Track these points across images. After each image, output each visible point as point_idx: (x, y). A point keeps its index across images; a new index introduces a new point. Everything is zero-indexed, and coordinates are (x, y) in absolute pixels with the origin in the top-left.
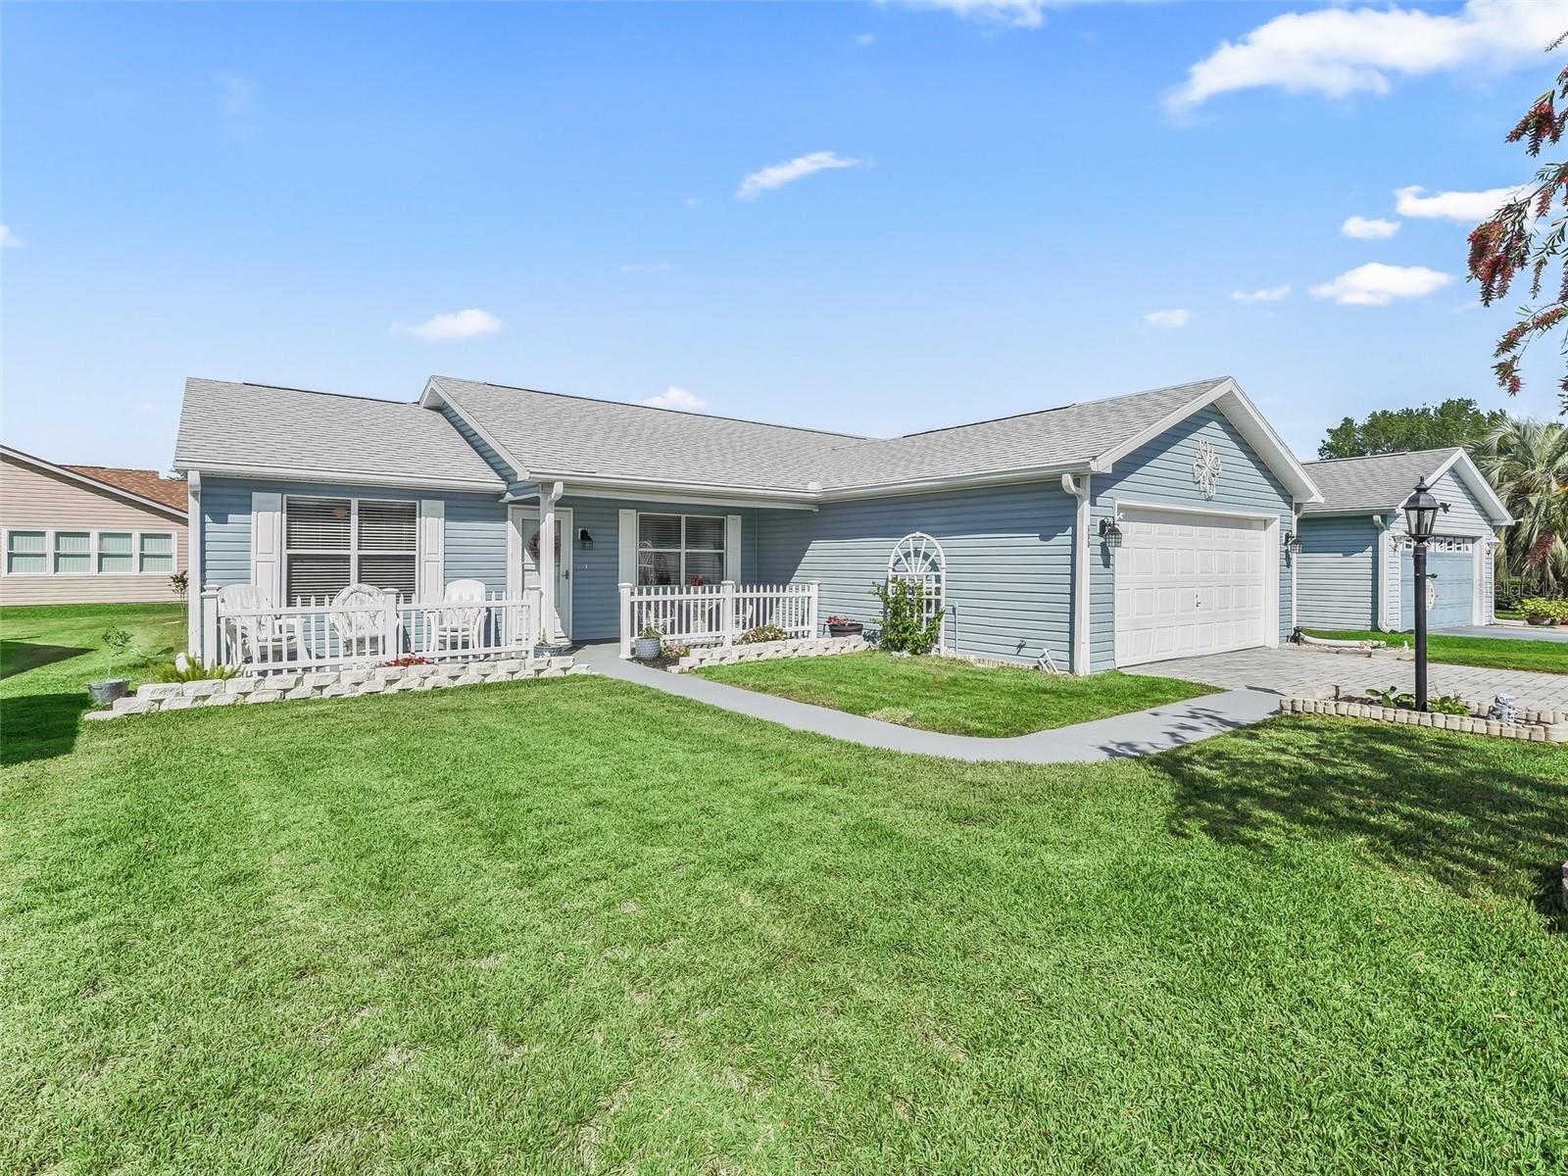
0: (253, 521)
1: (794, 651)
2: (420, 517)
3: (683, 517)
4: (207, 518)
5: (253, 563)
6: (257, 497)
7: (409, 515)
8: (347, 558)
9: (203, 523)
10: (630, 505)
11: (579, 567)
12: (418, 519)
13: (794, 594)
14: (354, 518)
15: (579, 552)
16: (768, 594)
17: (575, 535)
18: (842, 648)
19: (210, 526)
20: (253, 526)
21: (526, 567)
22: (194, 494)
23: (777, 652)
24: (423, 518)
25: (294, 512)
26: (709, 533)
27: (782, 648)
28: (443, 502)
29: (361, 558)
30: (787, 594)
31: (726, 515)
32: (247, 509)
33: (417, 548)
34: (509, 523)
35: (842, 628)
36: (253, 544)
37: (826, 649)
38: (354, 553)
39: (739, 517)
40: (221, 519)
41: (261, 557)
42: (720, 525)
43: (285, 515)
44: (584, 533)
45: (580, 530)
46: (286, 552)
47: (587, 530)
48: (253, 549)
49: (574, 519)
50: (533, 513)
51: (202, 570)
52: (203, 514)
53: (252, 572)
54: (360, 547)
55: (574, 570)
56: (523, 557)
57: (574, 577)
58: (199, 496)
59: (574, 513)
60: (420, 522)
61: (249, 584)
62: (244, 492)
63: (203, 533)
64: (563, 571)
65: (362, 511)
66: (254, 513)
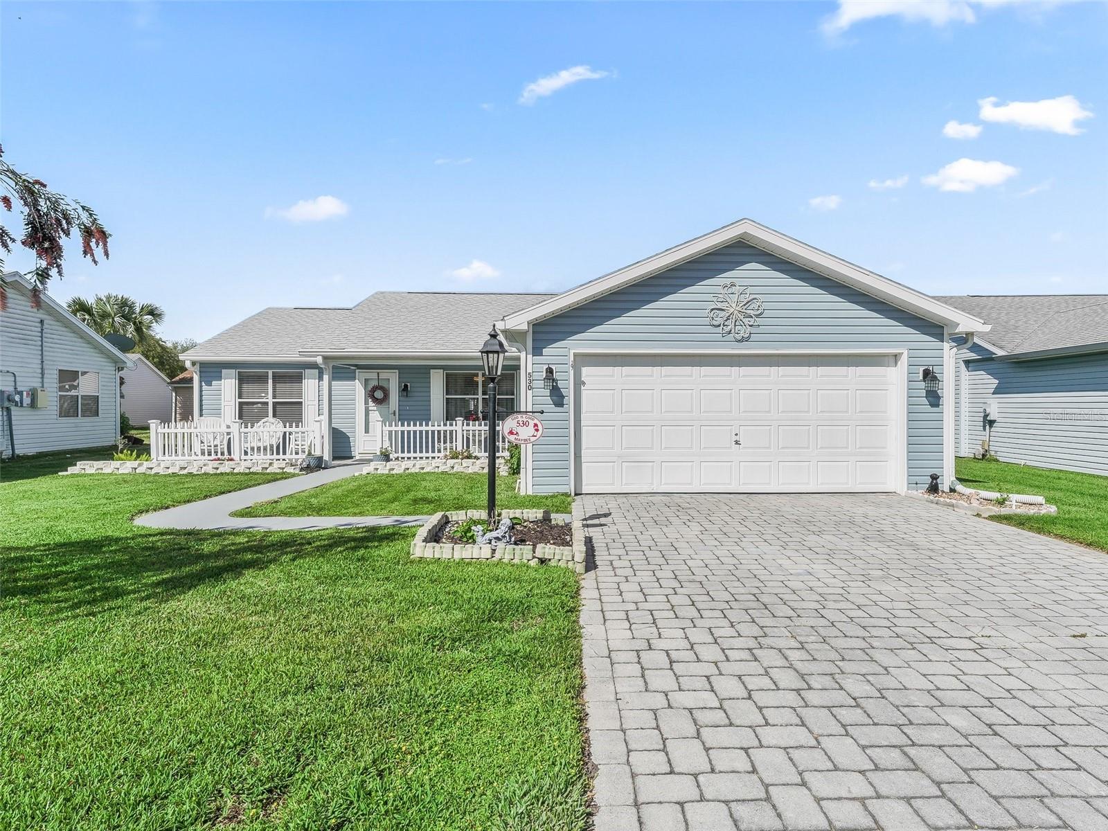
0: (222, 384)
2: (304, 380)
4: (204, 384)
5: (223, 406)
6: (224, 372)
7: (298, 379)
8: (267, 403)
9: (201, 386)
11: (402, 408)
14: (270, 381)
15: (401, 398)
17: (400, 387)
19: (205, 387)
20: (222, 387)
21: (370, 408)
22: (196, 373)
24: (306, 380)
25: (242, 380)
26: (504, 384)
28: (317, 370)
29: (275, 404)
32: (220, 378)
33: (303, 398)
34: (357, 381)
36: (223, 396)
38: (270, 400)
40: (209, 384)
41: (226, 404)
43: (237, 381)
44: (406, 386)
45: (403, 384)
46: (238, 400)
47: (409, 384)
48: (223, 399)
49: (399, 378)
50: (372, 375)
51: (201, 410)
52: (201, 382)
53: (222, 411)
54: (274, 397)
55: (399, 410)
56: (366, 403)
57: (399, 415)
58: (198, 373)
59: (399, 373)
60: (305, 382)
61: (220, 417)
62: (219, 370)
63: (201, 391)
64: (391, 411)
65: (274, 377)
66: (223, 380)
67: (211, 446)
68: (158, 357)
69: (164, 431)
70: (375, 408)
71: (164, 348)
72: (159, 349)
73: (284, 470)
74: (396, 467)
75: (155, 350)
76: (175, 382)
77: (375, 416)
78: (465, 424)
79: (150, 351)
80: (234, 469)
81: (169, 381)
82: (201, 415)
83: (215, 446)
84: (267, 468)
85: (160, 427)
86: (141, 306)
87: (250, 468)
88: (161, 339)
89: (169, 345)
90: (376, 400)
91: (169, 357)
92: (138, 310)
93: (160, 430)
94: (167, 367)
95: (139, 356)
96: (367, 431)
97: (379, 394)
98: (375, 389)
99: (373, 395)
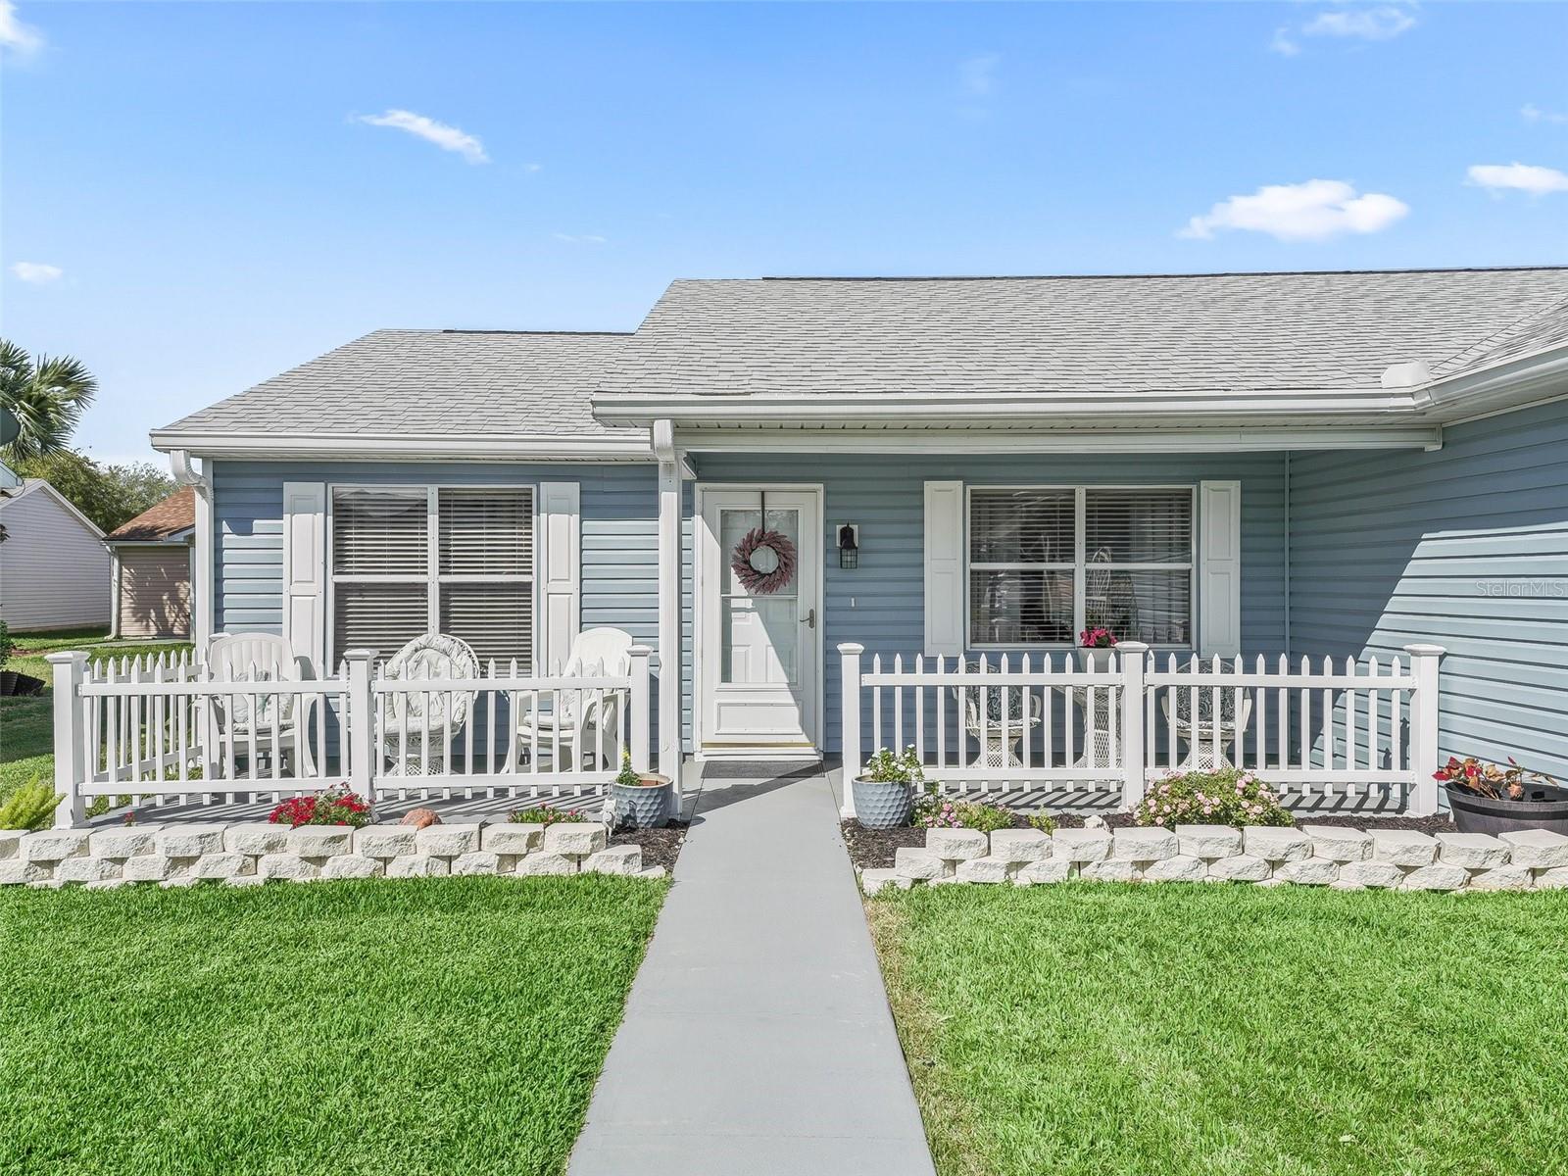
0: (286, 531)
1: (1274, 865)
2: (539, 515)
3: (1081, 492)
4: (225, 528)
5: (285, 597)
6: (291, 489)
7: (519, 510)
8: (422, 589)
9: (218, 536)
10: (952, 470)
11: (835, 602)
12: (534, 517)
13: (1374, 680)
14: (433, 520)
15: (836, 573)
16: (1305, 680)
17: (828, 536)
18: (1476, 872)
19: (230, 539)
20: (286, 537)
21: (735, 603)
22: (202, 491)
23: (1210, 861)
24: (543, 516)
25: (344, 515)
26: (1152, 526)
27: (1225, 851)
28: (575, 487)
29: (446, 590)
30: (1350, 680)
31: (1197, 480)
32: (276, 511)
33: (534, 570)
34: (698, 518)
35: (1496, 803)
36: (286, 567)
37: (1407, 870)
38: (433, 579)
39: (1235, 486)
40: (243, 528)
41: (296, 589)
42: (1183, 504)
43: (330, 519)
44: (847, 534)
45: (839, 527)
46: (333, 579)
47: (855, 527)
48: (286, 575)
49: (827, 507)
50: (742, 497)
51: (218, 610)
52: (217, 521)
53: (285, 612)
54: (444, 569)
55: (827, 609)
56: (725, 586)
57: (827, 624)
58: (209, 492)
59: (827, 493)
60: (540, 520)
61: (279, 632)
62: (272, 483)
63: (218, 550)
64: (802, 608)
65: (444, 505)
66: (286, 516)
67: (246, 732)
68: (80, 493)
69: (101, 689)
70: (749, 603)
71: (93, 477)
72: (83, 479)
73: (587, 866)
74: (1033, 856)
75: (76, 480)
76: (120, 538)
77: (750, 628)
78: (1151, 664)
79: (67, 481)
80: (386, 861)
81: (103, 535)
82: (218, 626)
83: (259, 732)
84: (515, 858)
85: (87, 675)
86: (41, 365)
87: (450, 859)
88: (86, 459)
89: (103, 469)
90: (754, 578)
91: (103, 493)
92: (35, 371)
93: (87, 687)
94: (98, 513)
95: (44, 483)
96: (726, 676)
97: (765, 560)
98: (752, 543)
99: (747, 562)
